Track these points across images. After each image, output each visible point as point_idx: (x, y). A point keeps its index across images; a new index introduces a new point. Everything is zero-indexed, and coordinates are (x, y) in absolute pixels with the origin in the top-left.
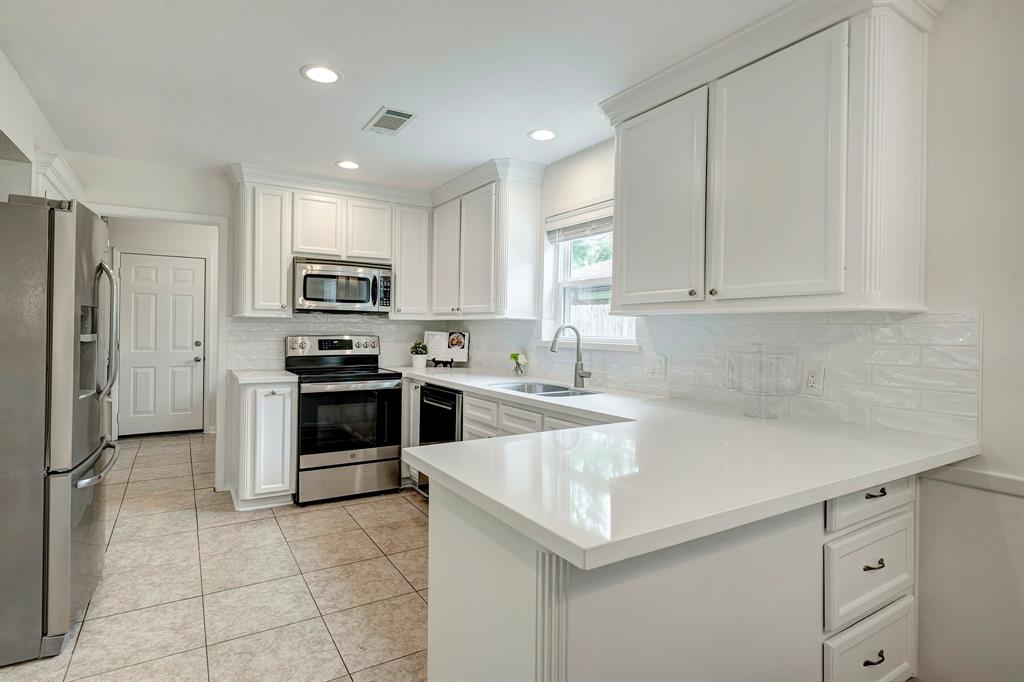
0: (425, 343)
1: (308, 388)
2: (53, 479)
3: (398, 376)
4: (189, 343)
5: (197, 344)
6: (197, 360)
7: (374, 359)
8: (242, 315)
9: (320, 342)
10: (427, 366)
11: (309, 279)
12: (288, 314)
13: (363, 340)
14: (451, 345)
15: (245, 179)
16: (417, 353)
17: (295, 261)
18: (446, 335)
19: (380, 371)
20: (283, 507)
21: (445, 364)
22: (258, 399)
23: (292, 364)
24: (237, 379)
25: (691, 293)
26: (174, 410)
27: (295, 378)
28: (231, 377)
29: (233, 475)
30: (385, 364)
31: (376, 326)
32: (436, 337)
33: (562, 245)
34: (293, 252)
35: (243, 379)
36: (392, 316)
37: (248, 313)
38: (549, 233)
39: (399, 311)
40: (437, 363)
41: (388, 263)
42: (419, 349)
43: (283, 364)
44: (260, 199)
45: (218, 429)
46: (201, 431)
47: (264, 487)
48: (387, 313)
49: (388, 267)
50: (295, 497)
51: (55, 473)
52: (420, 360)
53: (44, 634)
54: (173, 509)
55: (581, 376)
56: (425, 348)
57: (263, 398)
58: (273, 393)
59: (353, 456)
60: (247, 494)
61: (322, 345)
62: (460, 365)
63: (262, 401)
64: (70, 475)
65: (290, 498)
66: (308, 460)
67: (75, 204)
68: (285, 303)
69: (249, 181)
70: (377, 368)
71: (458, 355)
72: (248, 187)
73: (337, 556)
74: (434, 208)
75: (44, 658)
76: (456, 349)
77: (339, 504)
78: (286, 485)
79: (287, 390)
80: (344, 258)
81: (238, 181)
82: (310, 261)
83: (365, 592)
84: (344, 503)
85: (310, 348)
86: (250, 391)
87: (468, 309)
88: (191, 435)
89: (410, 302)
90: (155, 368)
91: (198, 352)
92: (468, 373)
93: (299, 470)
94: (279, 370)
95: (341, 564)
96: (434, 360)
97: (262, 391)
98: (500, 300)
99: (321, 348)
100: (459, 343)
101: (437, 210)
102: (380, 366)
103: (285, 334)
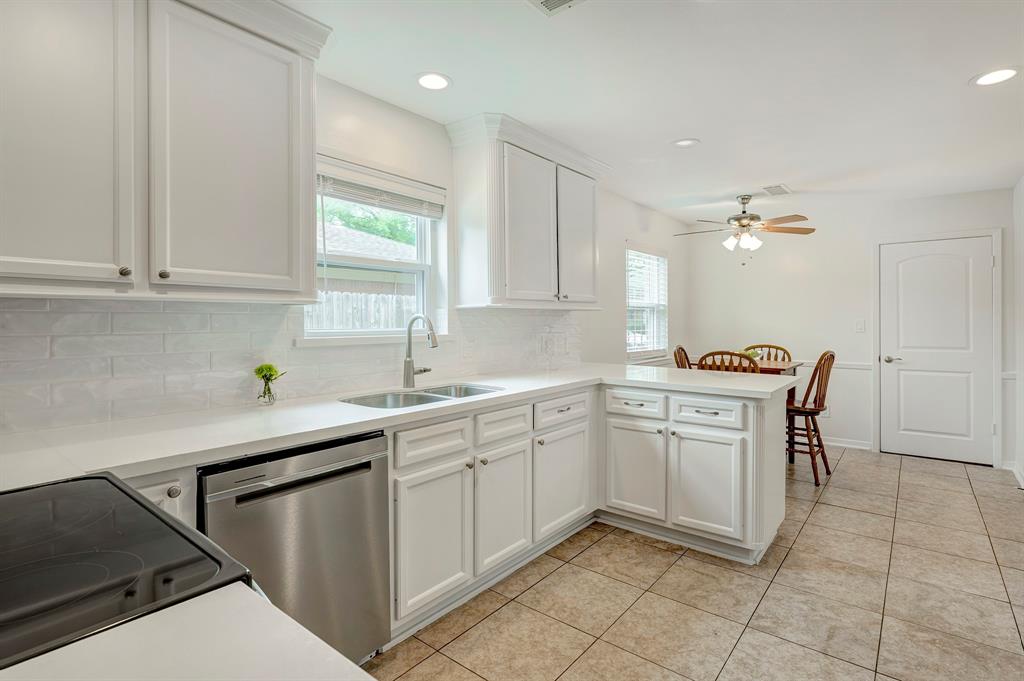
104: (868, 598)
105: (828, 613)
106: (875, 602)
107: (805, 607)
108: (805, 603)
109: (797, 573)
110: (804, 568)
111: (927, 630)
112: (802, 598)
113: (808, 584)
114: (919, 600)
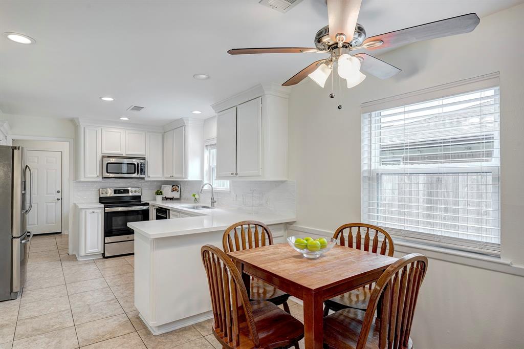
0: (162, 190)
1: (108, 210)
2: (14, 240)
3: (148, 204)
4: (55, 192)
5: (58, 192)
6: (58, 200)
7: (139, 197)
8: (79, 180)
9: (115, 190)
10: (162, 200)
11: (109, 165)
12: (100, 179)
13: (134, 189)
14: (173, 191)
15: (81, 124)
16: (157, 194)
17: (103, 157)
18: (171, 186)
19: (142, 203)
20: (98, 259)
21: (171, 199)
22: (87, 215)
23: (102, 200)
24: (78, 206)
25: (232, 174)
26: (47, 223)
27: (103, 206)
28: (75, 206)
29: (77, 247)
30: (144, 200)
31: (140, 183)
32: (167, 188)
33: (212, 151)
34: (102, 154)
35: (80, 206)
36: (146, 179)
37: (82, 179)
38: (206, 146)
39: (149, 177)
40: (167, 199)
41: (145, 157)
42: (159, 193)
43: (98, 201)
44: (87, 131)
45: (69, 231)
46: (61, 233)
47: (90, 250)
48: (144, 178)
49: (144, 159)
50: (103, 255)
51: (15, 238)
52: (159, 198)
53: (11, 292)
54: (51, 261)
55: (213, 203)
56: (161, 192)
57: (89, 214)
58: (93, 212)
59: (128, 238)
60: (83, 253)
61: (115, 192)
62: (177, 199)
63: (89, 216)
64: (20, 239)
65: (101, 255)
66: (108, 239)
67: (20, 148)
68: (98, 174)
69: (82, 125)
70: (141, 201)
71: (176, 195)
72: (82, 127)
73: (117, 272)
74: (165, 132)
75: (11, 300)
76: (175, 192)
77: (122, 257)
78: (99, 250)
79: (99, 211)
80: (124, 155)
81: (78, 124)
82: (109, 157)
83: (126, 281)
84: (124, 257)
85: (110, 193)
86: (83, 212)
87: (177, 177)
88: (56, 235)
89: (154, 173)
90: (38, 203)
91: (59, 196)
92: (180, 203)
93: (105, 243)
94: (97, 203)
95: (119, 274)
96: (165, 197)
97: (89, 211)
98: (186, 173)
99: (115, 193)
100: (176, 190)
101: (166, 133)
102: (142, 200)
103: (99, 187)
104: (84, 328)
105: (95, 315)
106: (80, 328)
107: (104, 312)
108: (106, 313)
109: (120, 321)
110: (120, 325)
111: (56, 330)
112: (108, 314)
113: (112, 320)
114: (60, 341)
